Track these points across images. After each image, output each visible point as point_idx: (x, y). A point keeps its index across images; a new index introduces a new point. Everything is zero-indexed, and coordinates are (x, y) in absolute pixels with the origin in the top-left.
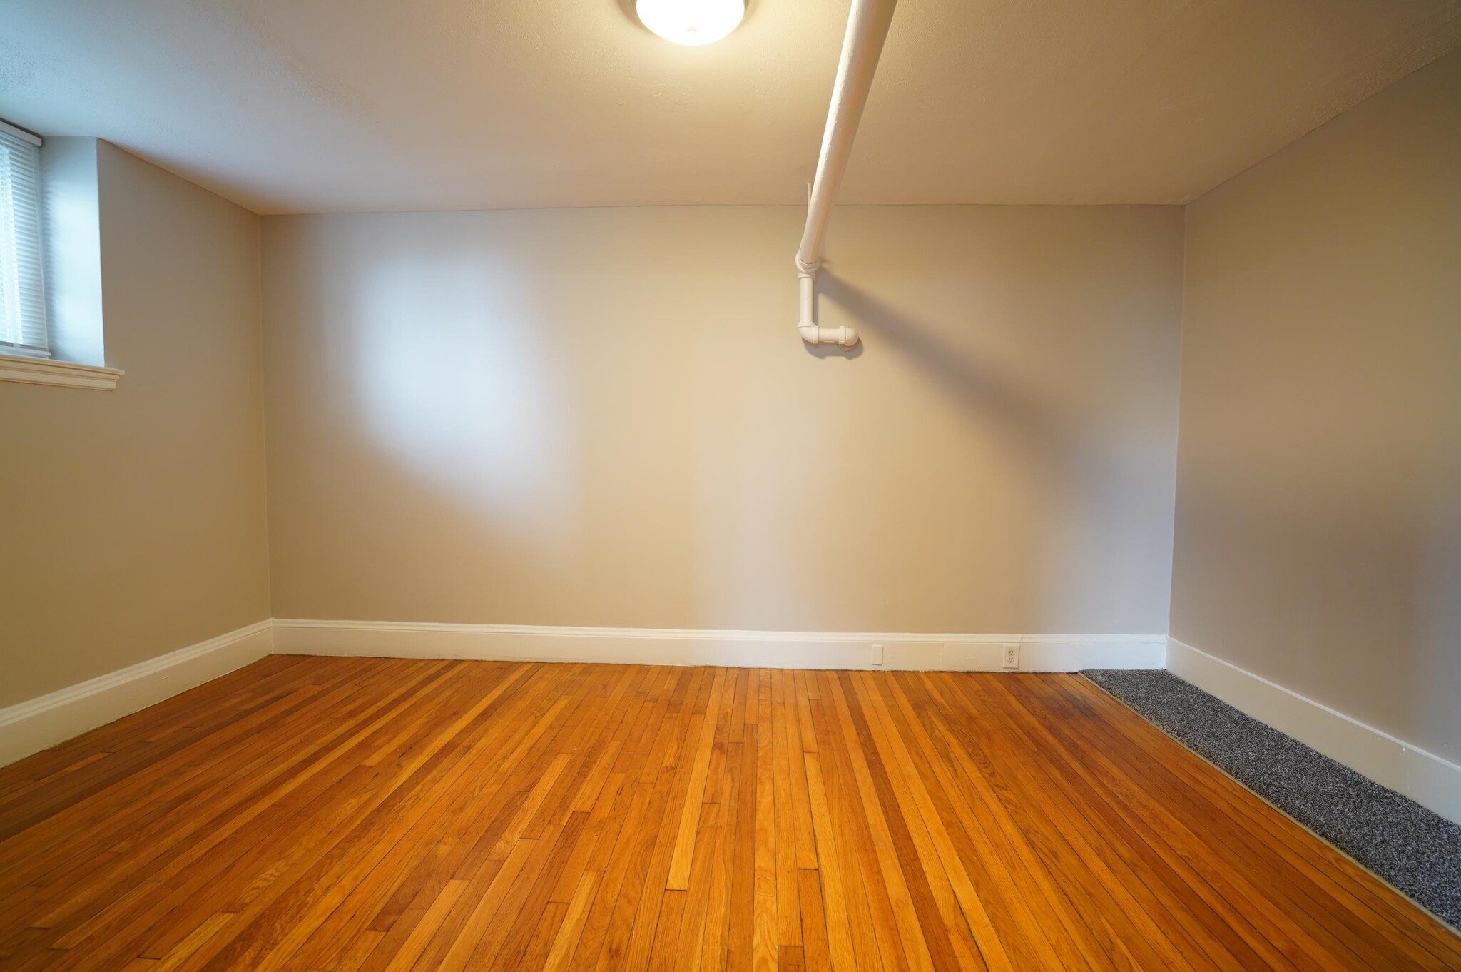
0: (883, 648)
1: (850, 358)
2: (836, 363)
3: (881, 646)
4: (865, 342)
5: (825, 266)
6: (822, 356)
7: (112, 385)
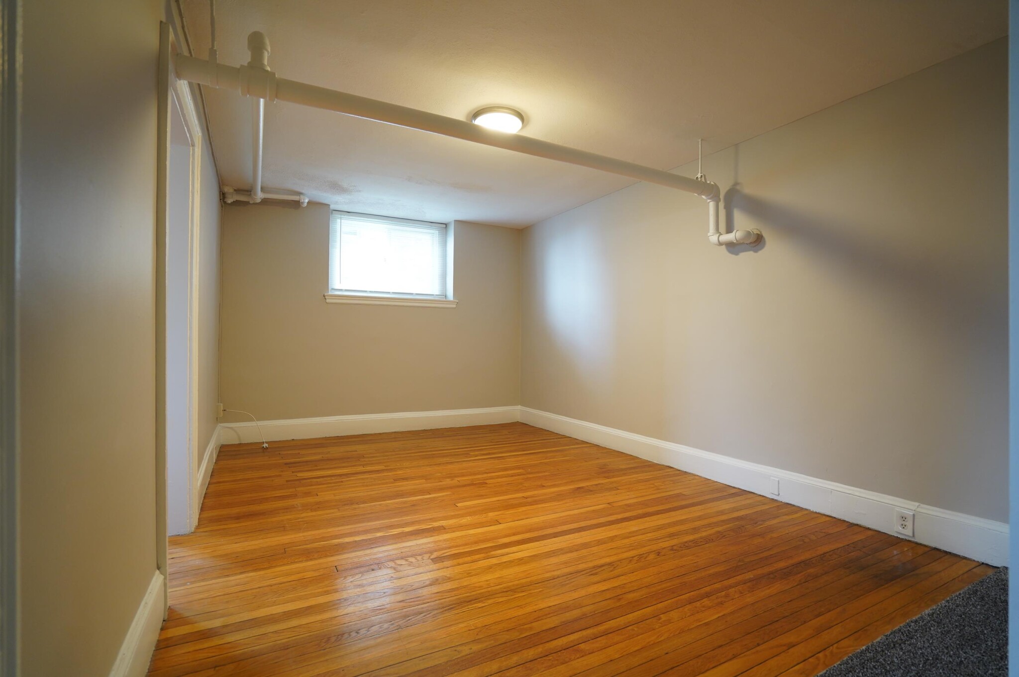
0: (779, 481)
1: (756, 251)
2: (748, 257)
3: (777, 480)
4: (765, 235)
5: (738, 187)
6: (737, 254)
7: (454, 306)
